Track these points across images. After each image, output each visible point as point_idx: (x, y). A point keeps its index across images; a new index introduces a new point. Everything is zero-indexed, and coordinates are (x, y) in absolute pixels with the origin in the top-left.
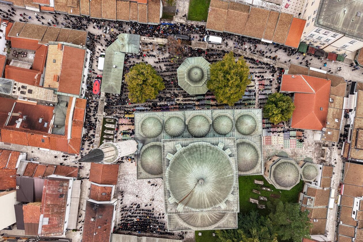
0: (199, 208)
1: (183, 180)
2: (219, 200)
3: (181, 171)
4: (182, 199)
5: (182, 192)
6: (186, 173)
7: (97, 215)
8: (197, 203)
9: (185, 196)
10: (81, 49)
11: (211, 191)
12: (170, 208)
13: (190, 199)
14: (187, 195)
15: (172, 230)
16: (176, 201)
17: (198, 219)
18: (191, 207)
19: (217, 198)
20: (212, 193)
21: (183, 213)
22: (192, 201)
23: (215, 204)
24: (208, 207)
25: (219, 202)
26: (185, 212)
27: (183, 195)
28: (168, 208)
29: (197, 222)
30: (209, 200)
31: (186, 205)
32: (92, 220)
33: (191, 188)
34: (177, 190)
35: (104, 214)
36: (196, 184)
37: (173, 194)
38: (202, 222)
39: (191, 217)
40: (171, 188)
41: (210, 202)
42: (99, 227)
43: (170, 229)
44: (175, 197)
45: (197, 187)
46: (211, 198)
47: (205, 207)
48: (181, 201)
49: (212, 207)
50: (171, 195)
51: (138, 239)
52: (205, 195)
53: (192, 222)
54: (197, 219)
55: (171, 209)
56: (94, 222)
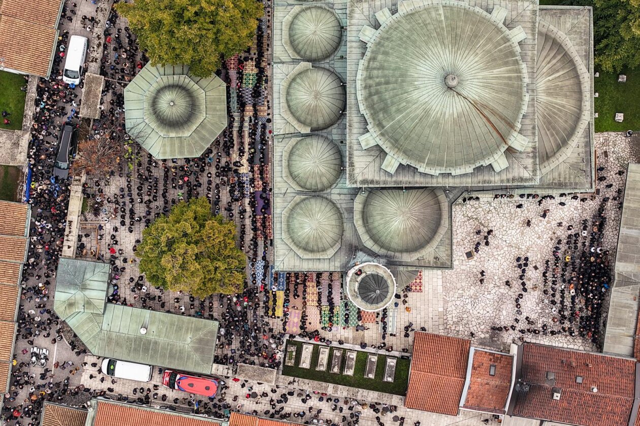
0: (521, 93)
1: (448, 127)
2: (502, 42)
3: (427, 131)
4: (495, 134)
5: (478, 131)
6: (431, 119)
7: (547, 385)
8: (504, 96)
9: (488, 124)
10: (97, 412)
11: (477, 59)
12: (522, 170)
13: (493, 112)
14: (485, 120)
15: (589, 180)
16: (503, 150)
17: (556, 104)
18: (517, 115)
19: (496, 47)
20: (481, 58)
21: (537, 139)
22: (500, 109)
23: (512, 54)
24: (520, 72)
25: (508, 44)
26: (534, 134)
27: (484, 130)
28: (521, 175)
29: (563, 106)
30: (499, 66)
31: (511, 126)
32: (557, 396)
33: (468, 108)
34: (473, 143)
35: (544, 366)
36: (458, 94)
37: (483, 157)
38: (566, 96)
39: (550, 123)
40: (468, 162)
41: (506, 64)
42: (579, 380)
43: (588, 186)
44: (491, 152)
45: (464, 93)
46: (495, 60)
47: (520, 79)
48: (500, 138)
49: (521, 62)
50: (485, 163)
51: (619, 285)
52: (486, 73)
53: (566, 122)
54: (554, 107)
55: (525, 168)
56: (564, 393)
